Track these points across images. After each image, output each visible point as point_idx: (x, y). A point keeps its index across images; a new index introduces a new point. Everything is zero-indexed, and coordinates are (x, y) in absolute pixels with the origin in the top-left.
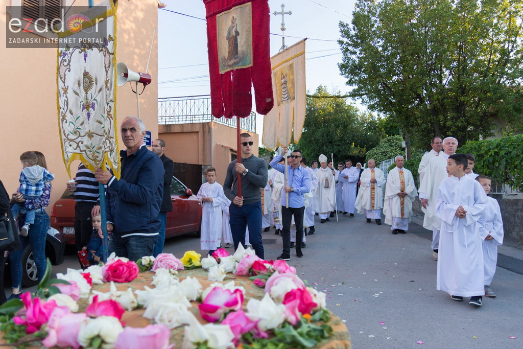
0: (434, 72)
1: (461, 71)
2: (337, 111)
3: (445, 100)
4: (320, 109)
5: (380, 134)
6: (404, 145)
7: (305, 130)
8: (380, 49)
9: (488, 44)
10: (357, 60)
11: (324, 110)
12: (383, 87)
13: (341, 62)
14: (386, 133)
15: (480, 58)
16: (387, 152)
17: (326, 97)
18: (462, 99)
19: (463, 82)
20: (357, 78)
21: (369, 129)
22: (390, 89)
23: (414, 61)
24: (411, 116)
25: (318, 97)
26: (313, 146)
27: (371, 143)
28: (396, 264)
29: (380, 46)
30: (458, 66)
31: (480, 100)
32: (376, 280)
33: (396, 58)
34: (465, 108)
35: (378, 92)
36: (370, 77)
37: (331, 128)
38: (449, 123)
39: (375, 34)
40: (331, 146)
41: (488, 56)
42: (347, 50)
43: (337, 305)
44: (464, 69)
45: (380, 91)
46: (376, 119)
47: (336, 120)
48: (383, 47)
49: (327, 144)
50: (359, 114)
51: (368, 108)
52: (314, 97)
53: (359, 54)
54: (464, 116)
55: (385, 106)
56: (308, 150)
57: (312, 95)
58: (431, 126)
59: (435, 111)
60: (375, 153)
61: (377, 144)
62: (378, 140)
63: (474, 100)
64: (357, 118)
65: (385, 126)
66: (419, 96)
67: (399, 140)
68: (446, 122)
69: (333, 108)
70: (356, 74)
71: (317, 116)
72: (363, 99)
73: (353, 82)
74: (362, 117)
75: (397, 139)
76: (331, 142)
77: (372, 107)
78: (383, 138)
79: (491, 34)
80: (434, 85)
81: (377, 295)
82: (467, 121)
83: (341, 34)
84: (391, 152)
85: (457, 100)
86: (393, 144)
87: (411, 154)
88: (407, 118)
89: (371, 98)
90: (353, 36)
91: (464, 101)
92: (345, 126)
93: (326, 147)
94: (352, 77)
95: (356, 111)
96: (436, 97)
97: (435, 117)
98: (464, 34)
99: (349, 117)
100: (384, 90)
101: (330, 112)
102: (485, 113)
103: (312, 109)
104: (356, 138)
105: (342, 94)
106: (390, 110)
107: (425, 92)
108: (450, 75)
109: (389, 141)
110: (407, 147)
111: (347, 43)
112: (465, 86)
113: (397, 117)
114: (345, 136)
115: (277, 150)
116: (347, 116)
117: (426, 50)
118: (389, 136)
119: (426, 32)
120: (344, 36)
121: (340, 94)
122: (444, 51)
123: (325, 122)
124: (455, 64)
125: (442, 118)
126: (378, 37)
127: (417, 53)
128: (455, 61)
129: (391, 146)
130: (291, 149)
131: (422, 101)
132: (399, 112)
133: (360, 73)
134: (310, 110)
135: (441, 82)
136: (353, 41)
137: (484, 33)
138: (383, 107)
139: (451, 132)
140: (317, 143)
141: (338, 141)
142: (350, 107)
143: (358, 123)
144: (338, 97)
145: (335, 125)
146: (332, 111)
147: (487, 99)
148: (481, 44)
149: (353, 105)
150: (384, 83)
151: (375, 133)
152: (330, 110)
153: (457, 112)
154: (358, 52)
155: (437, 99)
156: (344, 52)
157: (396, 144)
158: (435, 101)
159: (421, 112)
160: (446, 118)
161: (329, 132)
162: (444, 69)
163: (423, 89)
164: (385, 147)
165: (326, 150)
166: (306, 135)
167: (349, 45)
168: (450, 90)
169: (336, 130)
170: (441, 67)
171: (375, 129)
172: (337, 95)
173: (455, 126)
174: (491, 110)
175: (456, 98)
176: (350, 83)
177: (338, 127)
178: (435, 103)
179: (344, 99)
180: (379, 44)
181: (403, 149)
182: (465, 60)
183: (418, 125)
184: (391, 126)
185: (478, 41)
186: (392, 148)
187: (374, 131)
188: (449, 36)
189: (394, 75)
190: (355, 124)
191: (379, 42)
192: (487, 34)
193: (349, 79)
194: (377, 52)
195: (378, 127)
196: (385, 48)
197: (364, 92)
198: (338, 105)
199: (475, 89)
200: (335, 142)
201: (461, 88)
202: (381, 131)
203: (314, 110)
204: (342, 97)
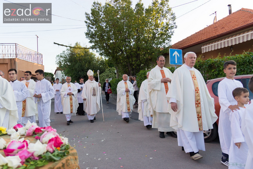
0: (127, 40)
1: (138, 40)
2: (85, 55)
3: (132, 53)
4: (77, 53)
5: (106, 67)
6: (116, 72)
7: (70, 64)
8: (104, 27)
9: (148, 30)
10: (94, 31)
11: (79, 54)
12: (106, 45)
13: (86, 32)
14: (108, 66)
15: (145, 35)
16: (109, 75)
17: (80, 48)
18: (138, 52)
19: (139, 45)
20: (94, 40)
21: (101, 64)
22: (109, 46)
23: (119, 34)
24: (118, 59)
25: (76, 48)
26: (74, 72)
27: (102, 71)
28: (112, 126)
29: (104, 26)
30: (137, 38)
31: (145, 53)
32: (103, 134)
33: (111, 32)
34: (140, 56)
35: (103, 47)
36: (99, 40)
37: (83, 63)
38: (133, 63)
39: (102, 20)
40: (83, 72)
41: (148, 35)
42: (89, 26)
43: (84, 147)
44: (139, 40)
45: (104, 46)
46: (104, 60)
47: (85, 59)
48: (105, 26)
49: (81, 71)
50: (96, 57)
51: (99, 54)
52: (73, 48)
53: (95, 29)
54: (139, 60)
55: (107, 54)
56: (72, 74)
57: (73, 47)
58: (127, 63)
59: (128, 57)
60: (103, 76)
61: (104, 71)
62: (105, 69)
63: (143, 53)
64: (95, 59)
65: (108, 63)
66: (121, 50)
67: (114, 69)
68: (132, 62)
69: (84, 54)
70: (93, 38)
71: (76, 57)
72: (97, 50)
73: (92, 42)
74: (98, 58)
75: (113, 69)
76: (83, 70)
77: (101, 54)
78: (107, 68)
79: (149, 26)
80: (127, 46)
81: (103, 140)
82: (140, 62)
83: (86, 18)
84: (111, 75)
85: (137, 53)
86: (112, 71)
87: (119, 76)
88: (117, 60)
89: (100, 50)
90: (91, 20)
91: (139, 53)
92: (90, 62)
93: (81, 72)
94: (92, 39)
95: (95, 55)
96: (128, 51)
97: (128, 60)
98: (139, 24)
99: (91, 58)
100: (106, 46)
101: (82, 56)
102: (147, 59)
103: (73, 53)
104: (95, 68)
105: (88, 47)
106: (109, 56)
107: (124, 48)
108: (134, 42)
109: (110, 70)
110: (117, 73)
111: (89, 23)
112: (140, 47)
113: (112, 59)
114: (90, 67)
115: (55, 74)
116: (90, 58)
117: (124, 30)
118: (110, 67)
119: (123, 22)
120: (87, 19)
121: (87, 47)
122: (131, 31)
123: (80, 60)
124: (135, 37)
125: (131, 60)
126: (103, 22)
127: (120, 31)
128: (135, 36)
129: (111, 72)
130: (63, 73)
131: (122, 53)
132: (113, 57)
133: (95, 38)
134: (72, 54)
135: (130, 44)
136: (92, 22)
137: (146, 25)
138: (106, 54)
139: (134, 66)
140: (76, 70)
141: (86, 70)
142: (92, 54)
143: (96, 61)
144: (86, 48)
145: (85, 62)
146: (83, 55)
147: (148, 53)
148: (145, 29)
149: (93, 52)
150: (106, 43)
151: (104, 66)
152: (82, 54)
153: (136, 58)
154: (94, 28)
155: (129, 52)
156: (87, 27)
157: (113, 72)
158: (128, 52)
159: (122, 57)
160: (132, 60)
161: (82, 65)
162: (131, 39)
163: (123, 47)
164: (108, 72)
165: (80, 74)
166: (70, 66)
167: (90, 24)
168: (134, 48)
169: (85, 64)
170: (130, 38)
171: (103, 64)
172: (85, 47)
173: (136, 64)
174: (149, 57)
175: (136, 52)
176: (91, 42)
177: (86, 63)
178: (128, 53)
179: (89, 49)
180: (104, 25)
181: (116, 74)
182: (139, 36)
183: (121, 63)
184: (111, 63)
185: (144, 28)
186: (111, 73)
187: (103, 65)
188: (133, 25)
189: (111, 40)
190: (94, 61)
191: (103, 24)
192: (148, 26)
193: (90, 40)
194: (103, 29)
195: (105, 63)
196: (106, 28)
197: (97, 47)
198: (86, 52)
199: (143, 49)
200: (85, 70)
201: (138, 48)
202: (106, 65)
203: (74, 54)
204: (87, 49)
